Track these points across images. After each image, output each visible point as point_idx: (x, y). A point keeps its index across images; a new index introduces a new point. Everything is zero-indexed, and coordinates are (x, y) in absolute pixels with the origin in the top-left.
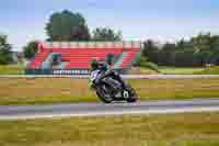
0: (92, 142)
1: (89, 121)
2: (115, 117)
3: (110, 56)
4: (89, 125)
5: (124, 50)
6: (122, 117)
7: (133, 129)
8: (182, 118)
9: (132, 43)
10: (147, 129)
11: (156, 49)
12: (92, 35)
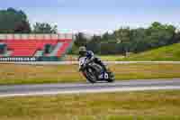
0: (33, 117)
1: (30, 100)
2: (51, 96)
3: (48, 46)
4: (30, 103)
5: (59, 41)
6: (57, 96)
7: (66, 106)
8: (106, 97)
9: (66, 35)
10: (78, 106)
11: (85, 40)
12: (33, 29)
